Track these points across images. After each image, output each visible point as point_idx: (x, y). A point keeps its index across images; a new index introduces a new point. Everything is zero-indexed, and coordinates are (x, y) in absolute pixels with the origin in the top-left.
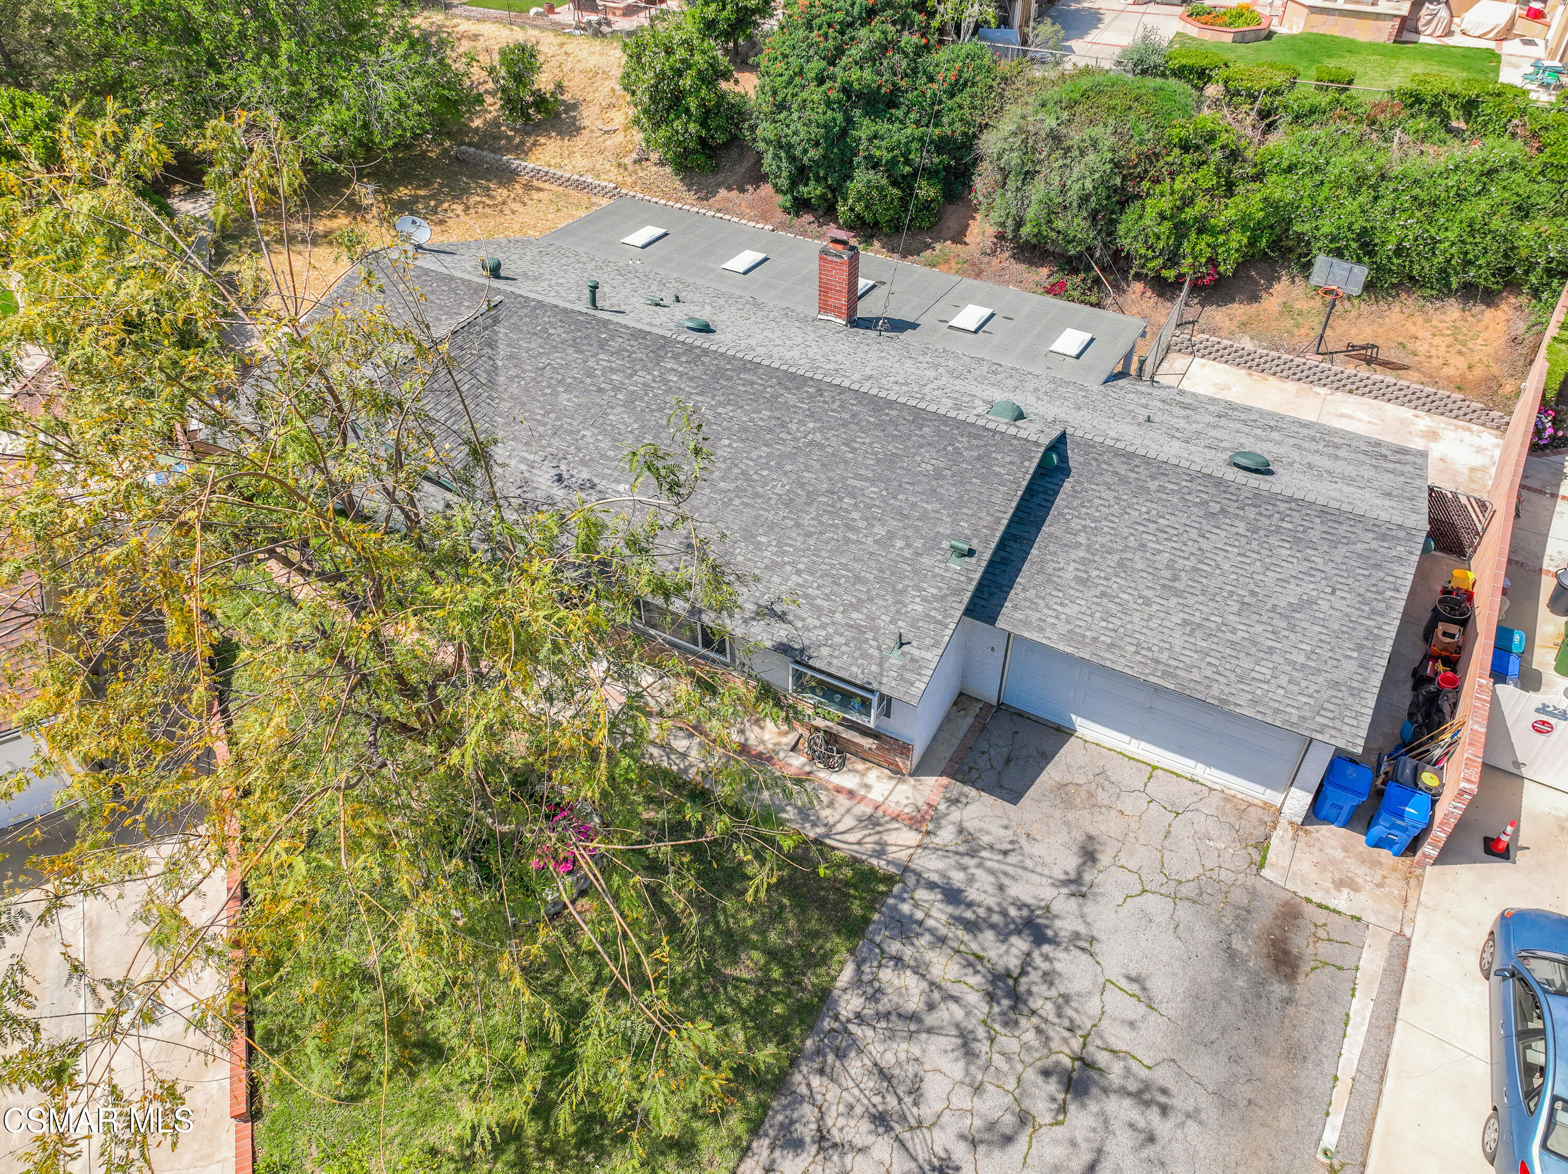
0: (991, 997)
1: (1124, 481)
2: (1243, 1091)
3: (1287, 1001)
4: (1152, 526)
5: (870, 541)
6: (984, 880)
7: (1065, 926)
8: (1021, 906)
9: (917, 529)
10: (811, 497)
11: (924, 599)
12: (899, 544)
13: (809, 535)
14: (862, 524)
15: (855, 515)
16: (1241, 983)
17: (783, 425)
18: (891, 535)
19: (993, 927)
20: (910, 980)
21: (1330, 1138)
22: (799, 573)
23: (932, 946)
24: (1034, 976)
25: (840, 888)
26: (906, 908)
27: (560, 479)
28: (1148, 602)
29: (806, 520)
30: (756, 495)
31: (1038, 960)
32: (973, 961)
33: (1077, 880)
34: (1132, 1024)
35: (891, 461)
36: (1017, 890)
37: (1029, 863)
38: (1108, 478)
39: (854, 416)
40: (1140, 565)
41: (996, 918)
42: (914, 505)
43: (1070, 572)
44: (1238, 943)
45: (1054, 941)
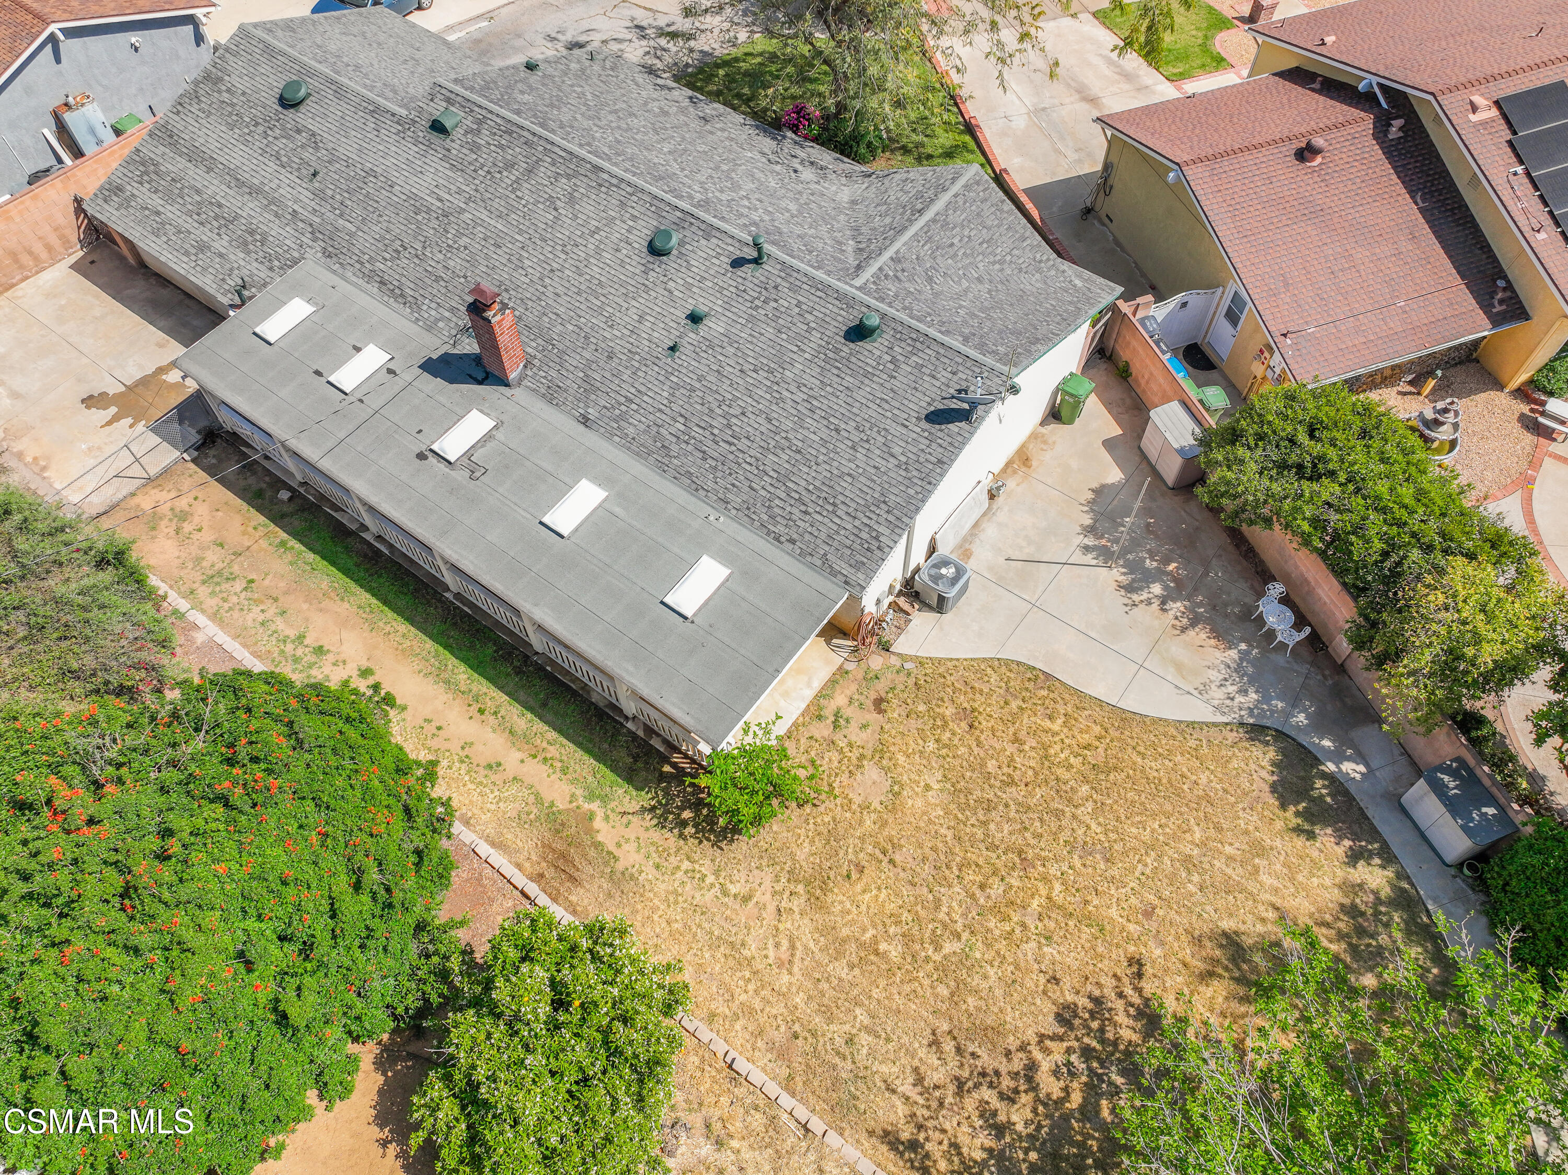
9: (554, 83)
10: (614, 112)
12: (568, 82)
17: (618, 142)
18: (572, 86)
22: (639, 93)
27: (796, 171)
35: (549, 106)
39: (562, 128)
42: (549, 89)
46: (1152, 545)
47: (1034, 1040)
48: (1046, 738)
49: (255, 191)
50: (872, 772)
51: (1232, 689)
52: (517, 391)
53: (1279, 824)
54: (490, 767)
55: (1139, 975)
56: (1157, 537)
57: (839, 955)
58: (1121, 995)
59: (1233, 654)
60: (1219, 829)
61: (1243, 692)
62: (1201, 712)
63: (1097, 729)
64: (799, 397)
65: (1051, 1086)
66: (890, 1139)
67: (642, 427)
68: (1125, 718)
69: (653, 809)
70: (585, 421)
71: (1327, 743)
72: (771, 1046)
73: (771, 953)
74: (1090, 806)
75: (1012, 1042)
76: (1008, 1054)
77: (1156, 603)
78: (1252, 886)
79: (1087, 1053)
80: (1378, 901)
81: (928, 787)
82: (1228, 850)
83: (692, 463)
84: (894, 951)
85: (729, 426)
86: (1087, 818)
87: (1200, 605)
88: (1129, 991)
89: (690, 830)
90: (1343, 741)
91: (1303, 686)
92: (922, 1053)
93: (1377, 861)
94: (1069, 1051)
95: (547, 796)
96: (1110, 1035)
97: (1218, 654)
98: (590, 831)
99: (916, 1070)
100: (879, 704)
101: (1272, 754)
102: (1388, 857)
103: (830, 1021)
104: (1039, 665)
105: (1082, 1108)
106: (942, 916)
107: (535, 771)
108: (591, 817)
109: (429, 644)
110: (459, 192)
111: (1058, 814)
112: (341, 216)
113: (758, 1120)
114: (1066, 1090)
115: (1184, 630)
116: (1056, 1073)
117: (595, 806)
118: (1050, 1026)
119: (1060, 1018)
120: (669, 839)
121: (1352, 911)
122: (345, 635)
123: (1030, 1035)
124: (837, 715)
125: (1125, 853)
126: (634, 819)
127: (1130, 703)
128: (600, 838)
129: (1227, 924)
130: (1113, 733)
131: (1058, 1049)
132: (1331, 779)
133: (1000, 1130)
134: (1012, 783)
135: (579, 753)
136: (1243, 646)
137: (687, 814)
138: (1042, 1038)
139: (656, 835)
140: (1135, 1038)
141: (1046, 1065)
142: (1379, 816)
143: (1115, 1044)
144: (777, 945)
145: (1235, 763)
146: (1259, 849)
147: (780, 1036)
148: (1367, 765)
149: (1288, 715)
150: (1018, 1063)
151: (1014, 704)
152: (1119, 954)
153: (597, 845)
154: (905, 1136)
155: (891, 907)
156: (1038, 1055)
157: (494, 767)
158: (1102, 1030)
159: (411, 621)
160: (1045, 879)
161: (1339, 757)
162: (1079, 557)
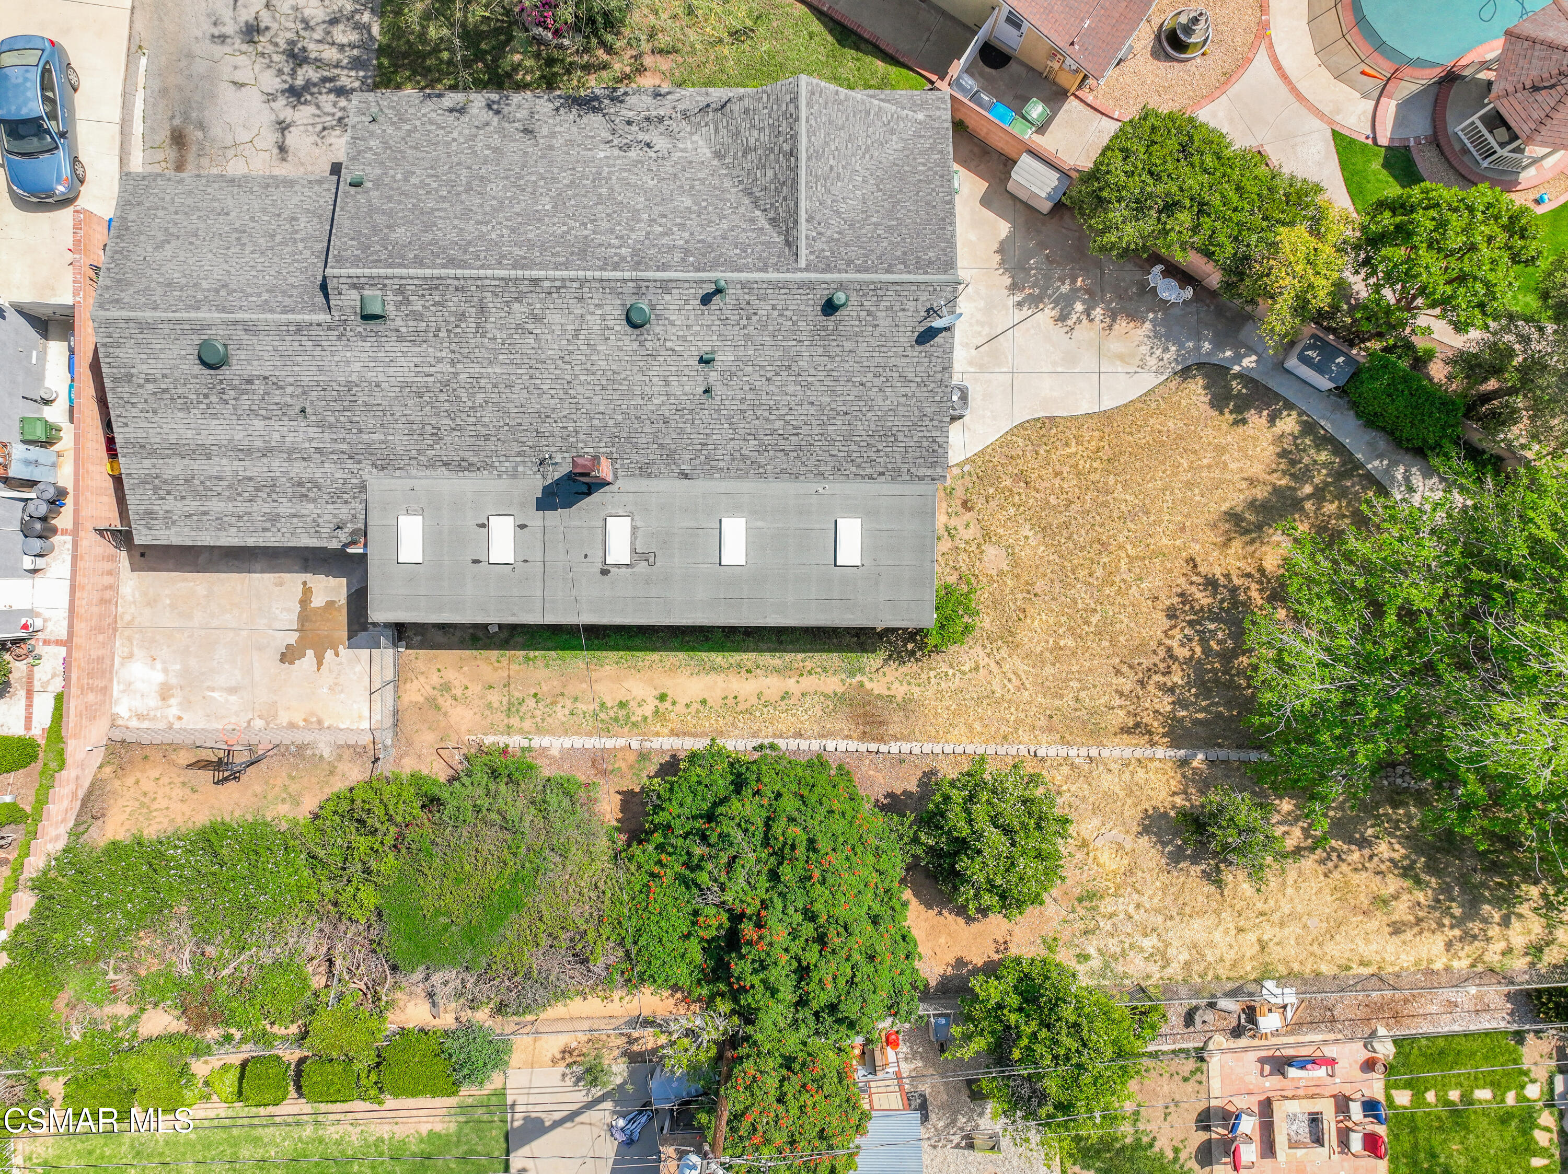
0: (304, 49)
1: (284, 293)
2: (183, 64)
3: (173, 117)
4: (259, 268)
5: (418, 172)
6: (329, 108)
7: (282, 101)
8: (306, 103)
9: (392, 189)
10: (469, 189)
11: (371, 149)
12: (399, 176)
13: (459, 164)
14: (427, 181)
15: (434, 185)
16: (194, 115)
17: (513, 231)
18: (406, 180)
19: (315, 85)
20: (344, 40)
21: (144, 61)
22: (454, 140)
23: (339, 61)
24: (286, 70)
25: (396, 68)
26: (361, 74)
27: (648, 145)
28: (252, 219)
29: (465, 172)
30: (507, 178)
31: (289, 79)
32: (318, 63)
33: (283, 130)
34: (236, 68)
35: (426, 228)
36: (310, 110)
37: (310, 128)
38: (295, 292)
39: (466, 252)
40: (262, 240)
41: (315, 90)
42: (400, 202)
43: (303, 221)
44: (200, 134)
45: (283, 92)
46: (1058, 273)
47: (1163, 636)
48: (1072, 461)
49: (267, 451)
50: (991, 551)
51: (1158, 352)
52: (619, 483)
53: (1224, 426)
54: (783, 698)
55: (1195, 566)
56: (1058, 263)
57: (1043, 663)
58: (1192, 583)
59: (1148, 325)
60: (1195, 452)
61: (1166, 350)
62: (1149, 381)
63: (1097, 434)
64: (821, 375)
65: (1182, 653)
66: (1126, 730)
67: (728, 457)
68: (1107, 416)
69: (890, 656)
70: (686, 476)
71: (1228, 353)
72: (1043, 730)
73: (1010, 686)
74: (1119, 486)
75: (1153, 645)
76: (1154, 652)
77: (1084, 317)
78: (1228, 476)
79: (1191, 623)
80: (1296, 438)
81: (1026, 538)
82: (1205, 461)
83: (780, 462)
84: (1069, 642)
85: (787, 423)
86: (1122, 496)
87: (1111, 301)
88: (1194, 578)
89: (919, 654)
90: (1236, 346)
91: (1199, 321)
92: (1114, 681)
93: (1285, 413)
94: (1182, 629)
95: (829, 690)
96: (1197, 607)
97: (1139, 332)
98: (869, 692)
99: (1117, 691)
100: (966, 505)
101: (1201, 382)
102: (1289, 406)
103: (1061, 697)
104: (1041, 414)
105: (1203, 652)
106: (1080, 606)
107: (809, 683)
108: (861, 684)
109: (681, 655)
110: (439, 360)
111: (1105, 505)
112: (360, 431)
113: (1065, 770)
114: (1192, 649)
115: (1110, 327)
116: (1182, 645)
117: (858, 678)
118: (1167, 623)
119: (1169, 617)
120: (911, 667)
121: (1283, 454)
122: (626, 685)
123: (1160, 635)
124: (947, 529)
125: (1153, 502)
126: (886, 669)
127: (1108, 403)
128: (876, 692)
129: (1225, 507)
130: (1107, 430)
131: (1176, 632)
132: (1239, 376)
133: (1172, 690)
134: (1071, 502)
135: (825, 655)
136: (1151, 316)
137: (910, 646)
138: (1165, 633)
139: (903, 669)
140: (1210, 600)
141: (1175, 644)
142: (1276, 384)
143: (1202, 609)
144: (1010, 680)
145: (1184, 403)
146: (1221, 450)
147: (1043, 722)
148: (1256, 353)
149: (1198, 348)
150: (1162, 652)
151: (1042, 452)
152: (1179, 562)
153: (879, 697)
154: (1131, 724)
155: (1051, 621)
156: (1168, 642)
157: (785, 696)
158: (1192, 607)
159: (654, 649)
160: (1121, 547)
161: (1238, 358)
162: (1019, 315)
